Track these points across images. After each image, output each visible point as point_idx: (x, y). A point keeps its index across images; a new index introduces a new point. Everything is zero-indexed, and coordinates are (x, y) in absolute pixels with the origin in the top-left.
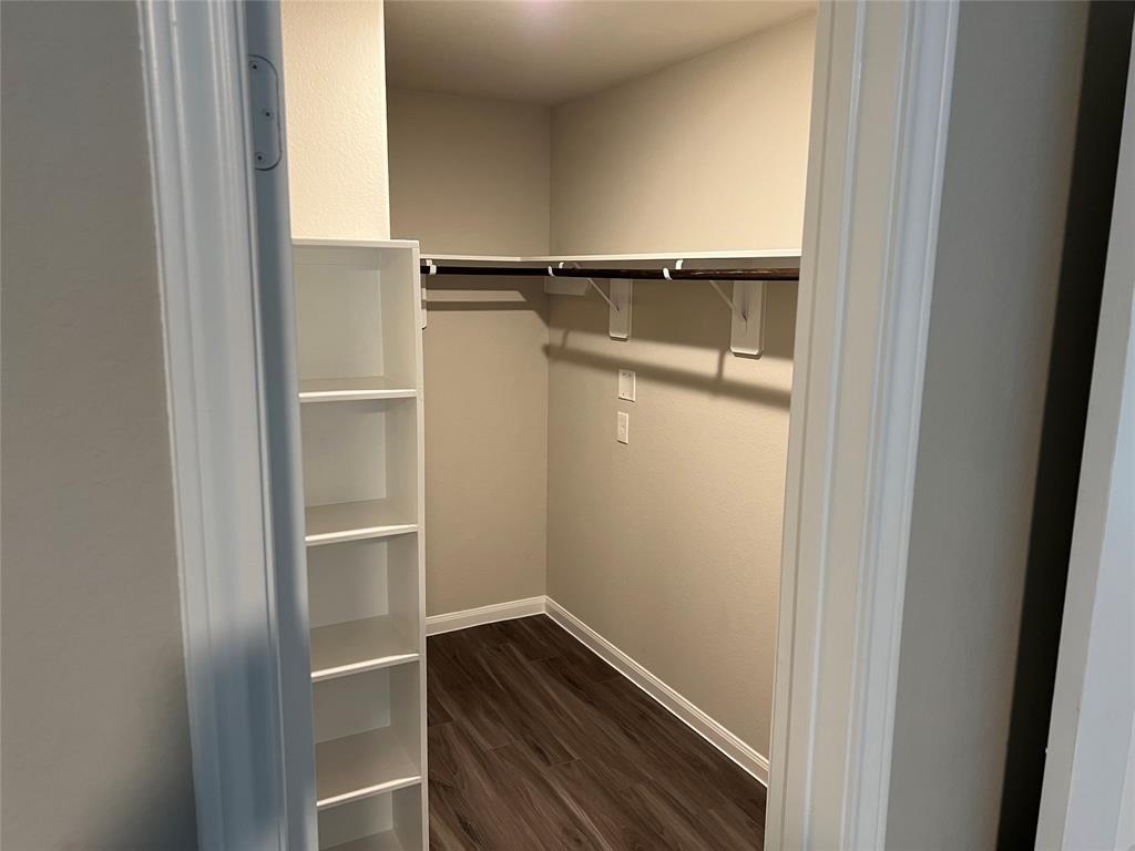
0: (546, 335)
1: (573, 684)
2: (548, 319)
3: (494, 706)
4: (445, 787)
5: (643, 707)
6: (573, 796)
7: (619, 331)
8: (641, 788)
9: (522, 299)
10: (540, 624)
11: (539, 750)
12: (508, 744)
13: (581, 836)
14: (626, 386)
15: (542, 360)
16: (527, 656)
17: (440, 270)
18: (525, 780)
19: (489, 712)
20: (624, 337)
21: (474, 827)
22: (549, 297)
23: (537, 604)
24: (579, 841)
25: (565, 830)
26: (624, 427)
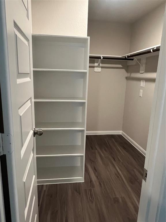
0: (127, 75)
1: (124, 148)
2: (127, 71)
3: (106, 149)
4: (93, 161)
5: (139, 155)
6: (119, 168)
7: (142, 71)
8: (135, 170)
9: (121, 66)
10: (120, 136)
11: (114, 158)
12: (107, 156)
13: (119, 176)
14: (143, 84)
15: (125, 80)
16: (116, 141)
17: (103, 58)
18: (109, 163)
19: (105, 150)
20: (143, 72)
21: (97, 169)
22: (128, 66)
23: (120, 132)
24: (118, 177)
25: (116, 174)
26: (141, 93)
